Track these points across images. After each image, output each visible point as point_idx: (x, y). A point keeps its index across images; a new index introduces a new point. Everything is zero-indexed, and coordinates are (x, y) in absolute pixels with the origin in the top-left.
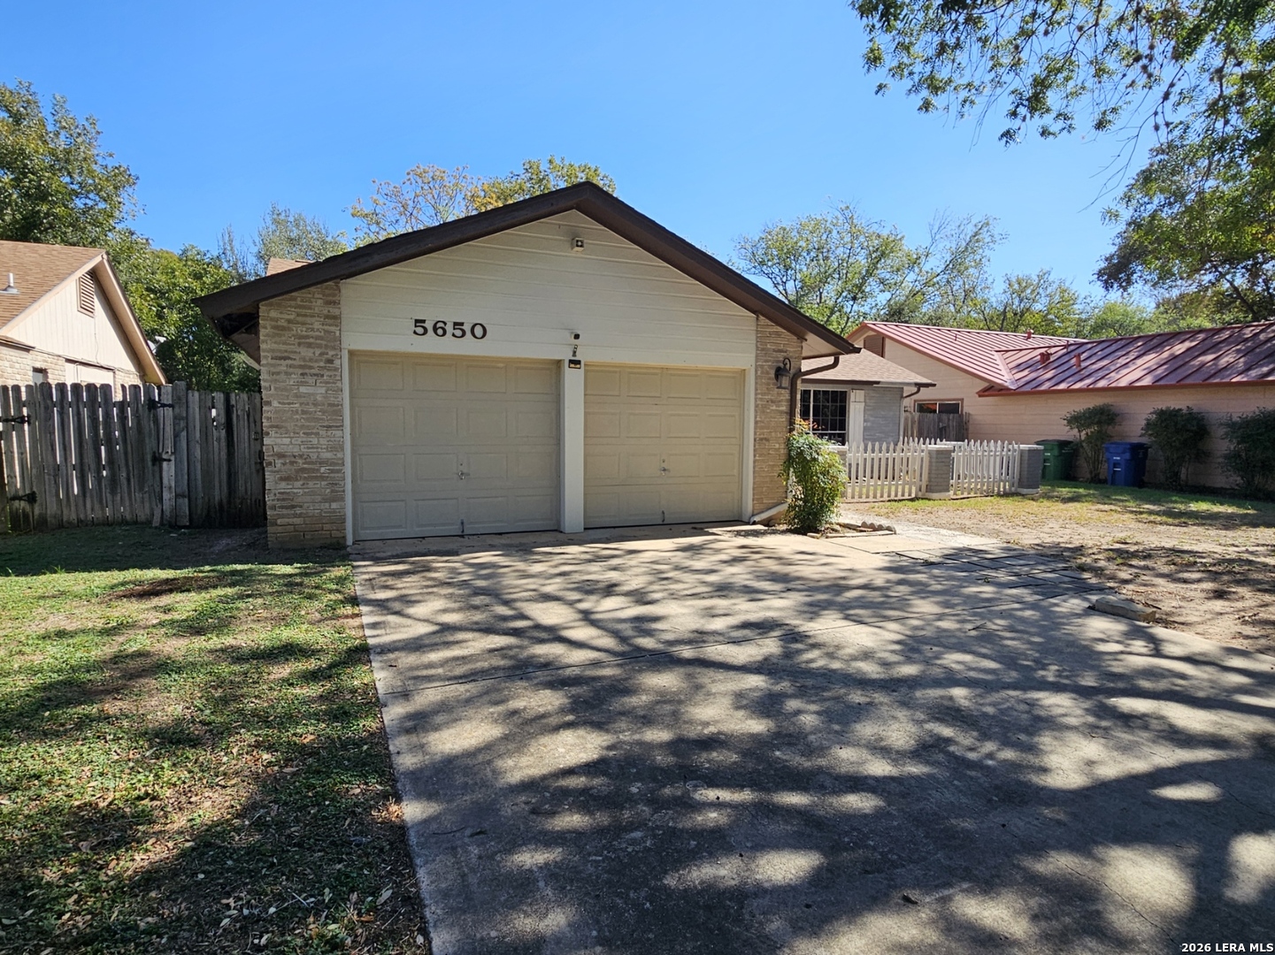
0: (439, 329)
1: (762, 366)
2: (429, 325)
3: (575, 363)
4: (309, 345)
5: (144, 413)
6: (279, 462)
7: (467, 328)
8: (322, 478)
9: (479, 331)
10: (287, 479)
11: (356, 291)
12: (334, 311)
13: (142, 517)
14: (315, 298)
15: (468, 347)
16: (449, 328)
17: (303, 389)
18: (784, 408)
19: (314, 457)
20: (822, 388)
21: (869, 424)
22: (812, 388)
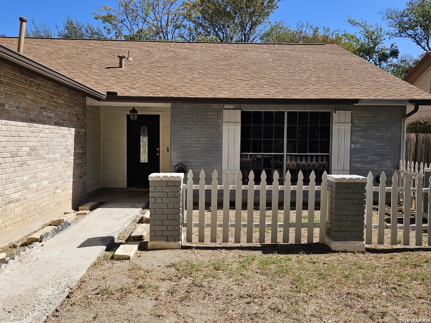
20: (308, 109)
21: (358, 146)
22: (286, 110)
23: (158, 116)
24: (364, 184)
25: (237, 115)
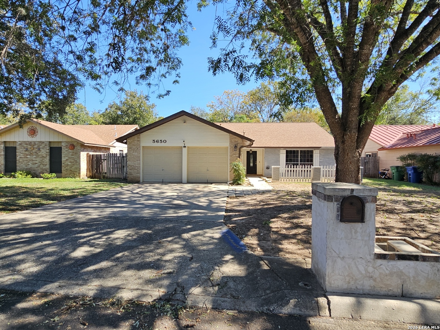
0: (157, 141)
1: (231, 146)
2: (155, 141)
3: (185, 147)
4: (135, 146)
5: (122, 158)
6: (129, 166)
7: (163, 141)
8: (136, 169)
9: (165, 141)
10: (131, 169)
11: (143, 135)
12: (139, 139)
13: (121, 178)
14: (135, 137)
15: (163, 144)
16: (159, 141)
17: (133, 154)
18: (237, 156)
19: (135, 166)
20: (303, 149)
21: (322, 160)
22: (299, 150)
23: (256, 151)
24: (320, 168)
25: (285, 151)
